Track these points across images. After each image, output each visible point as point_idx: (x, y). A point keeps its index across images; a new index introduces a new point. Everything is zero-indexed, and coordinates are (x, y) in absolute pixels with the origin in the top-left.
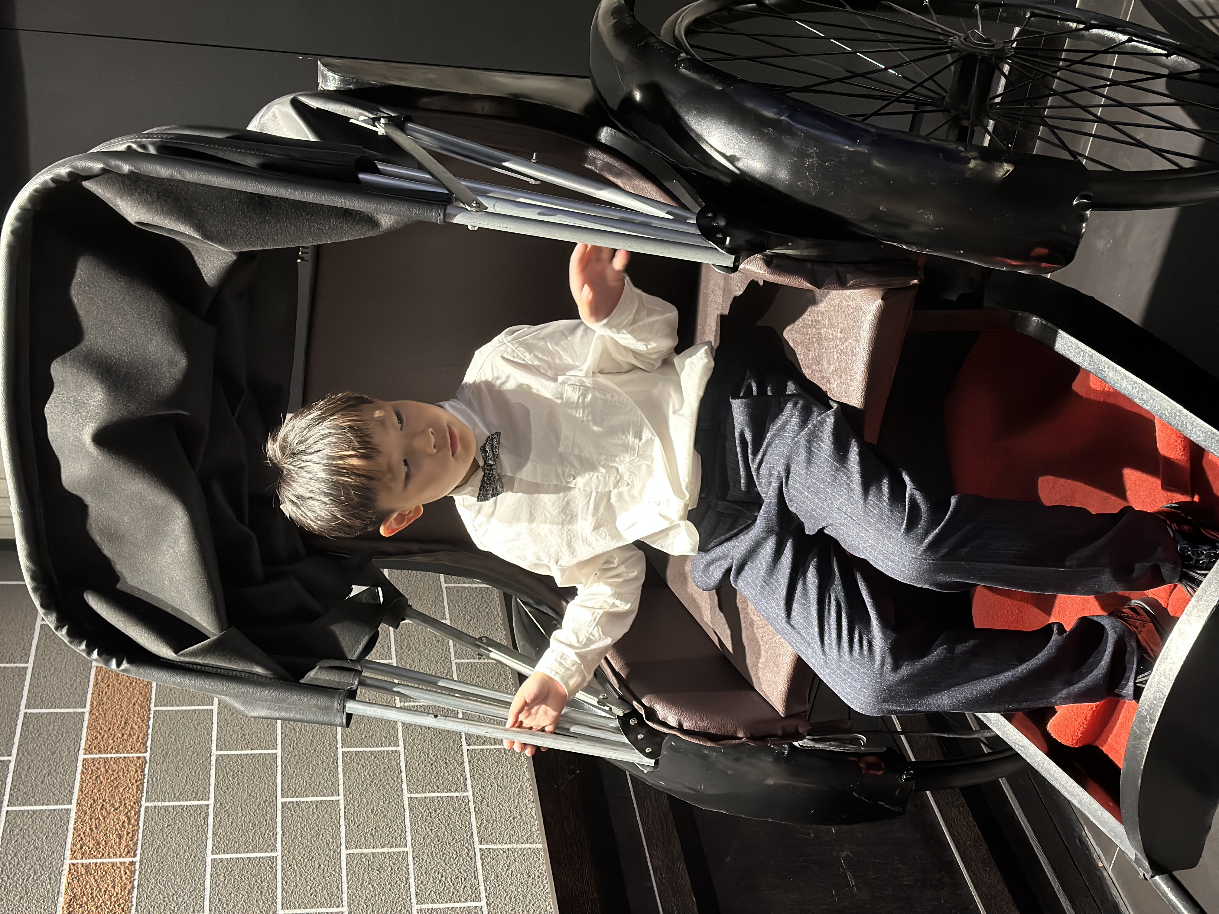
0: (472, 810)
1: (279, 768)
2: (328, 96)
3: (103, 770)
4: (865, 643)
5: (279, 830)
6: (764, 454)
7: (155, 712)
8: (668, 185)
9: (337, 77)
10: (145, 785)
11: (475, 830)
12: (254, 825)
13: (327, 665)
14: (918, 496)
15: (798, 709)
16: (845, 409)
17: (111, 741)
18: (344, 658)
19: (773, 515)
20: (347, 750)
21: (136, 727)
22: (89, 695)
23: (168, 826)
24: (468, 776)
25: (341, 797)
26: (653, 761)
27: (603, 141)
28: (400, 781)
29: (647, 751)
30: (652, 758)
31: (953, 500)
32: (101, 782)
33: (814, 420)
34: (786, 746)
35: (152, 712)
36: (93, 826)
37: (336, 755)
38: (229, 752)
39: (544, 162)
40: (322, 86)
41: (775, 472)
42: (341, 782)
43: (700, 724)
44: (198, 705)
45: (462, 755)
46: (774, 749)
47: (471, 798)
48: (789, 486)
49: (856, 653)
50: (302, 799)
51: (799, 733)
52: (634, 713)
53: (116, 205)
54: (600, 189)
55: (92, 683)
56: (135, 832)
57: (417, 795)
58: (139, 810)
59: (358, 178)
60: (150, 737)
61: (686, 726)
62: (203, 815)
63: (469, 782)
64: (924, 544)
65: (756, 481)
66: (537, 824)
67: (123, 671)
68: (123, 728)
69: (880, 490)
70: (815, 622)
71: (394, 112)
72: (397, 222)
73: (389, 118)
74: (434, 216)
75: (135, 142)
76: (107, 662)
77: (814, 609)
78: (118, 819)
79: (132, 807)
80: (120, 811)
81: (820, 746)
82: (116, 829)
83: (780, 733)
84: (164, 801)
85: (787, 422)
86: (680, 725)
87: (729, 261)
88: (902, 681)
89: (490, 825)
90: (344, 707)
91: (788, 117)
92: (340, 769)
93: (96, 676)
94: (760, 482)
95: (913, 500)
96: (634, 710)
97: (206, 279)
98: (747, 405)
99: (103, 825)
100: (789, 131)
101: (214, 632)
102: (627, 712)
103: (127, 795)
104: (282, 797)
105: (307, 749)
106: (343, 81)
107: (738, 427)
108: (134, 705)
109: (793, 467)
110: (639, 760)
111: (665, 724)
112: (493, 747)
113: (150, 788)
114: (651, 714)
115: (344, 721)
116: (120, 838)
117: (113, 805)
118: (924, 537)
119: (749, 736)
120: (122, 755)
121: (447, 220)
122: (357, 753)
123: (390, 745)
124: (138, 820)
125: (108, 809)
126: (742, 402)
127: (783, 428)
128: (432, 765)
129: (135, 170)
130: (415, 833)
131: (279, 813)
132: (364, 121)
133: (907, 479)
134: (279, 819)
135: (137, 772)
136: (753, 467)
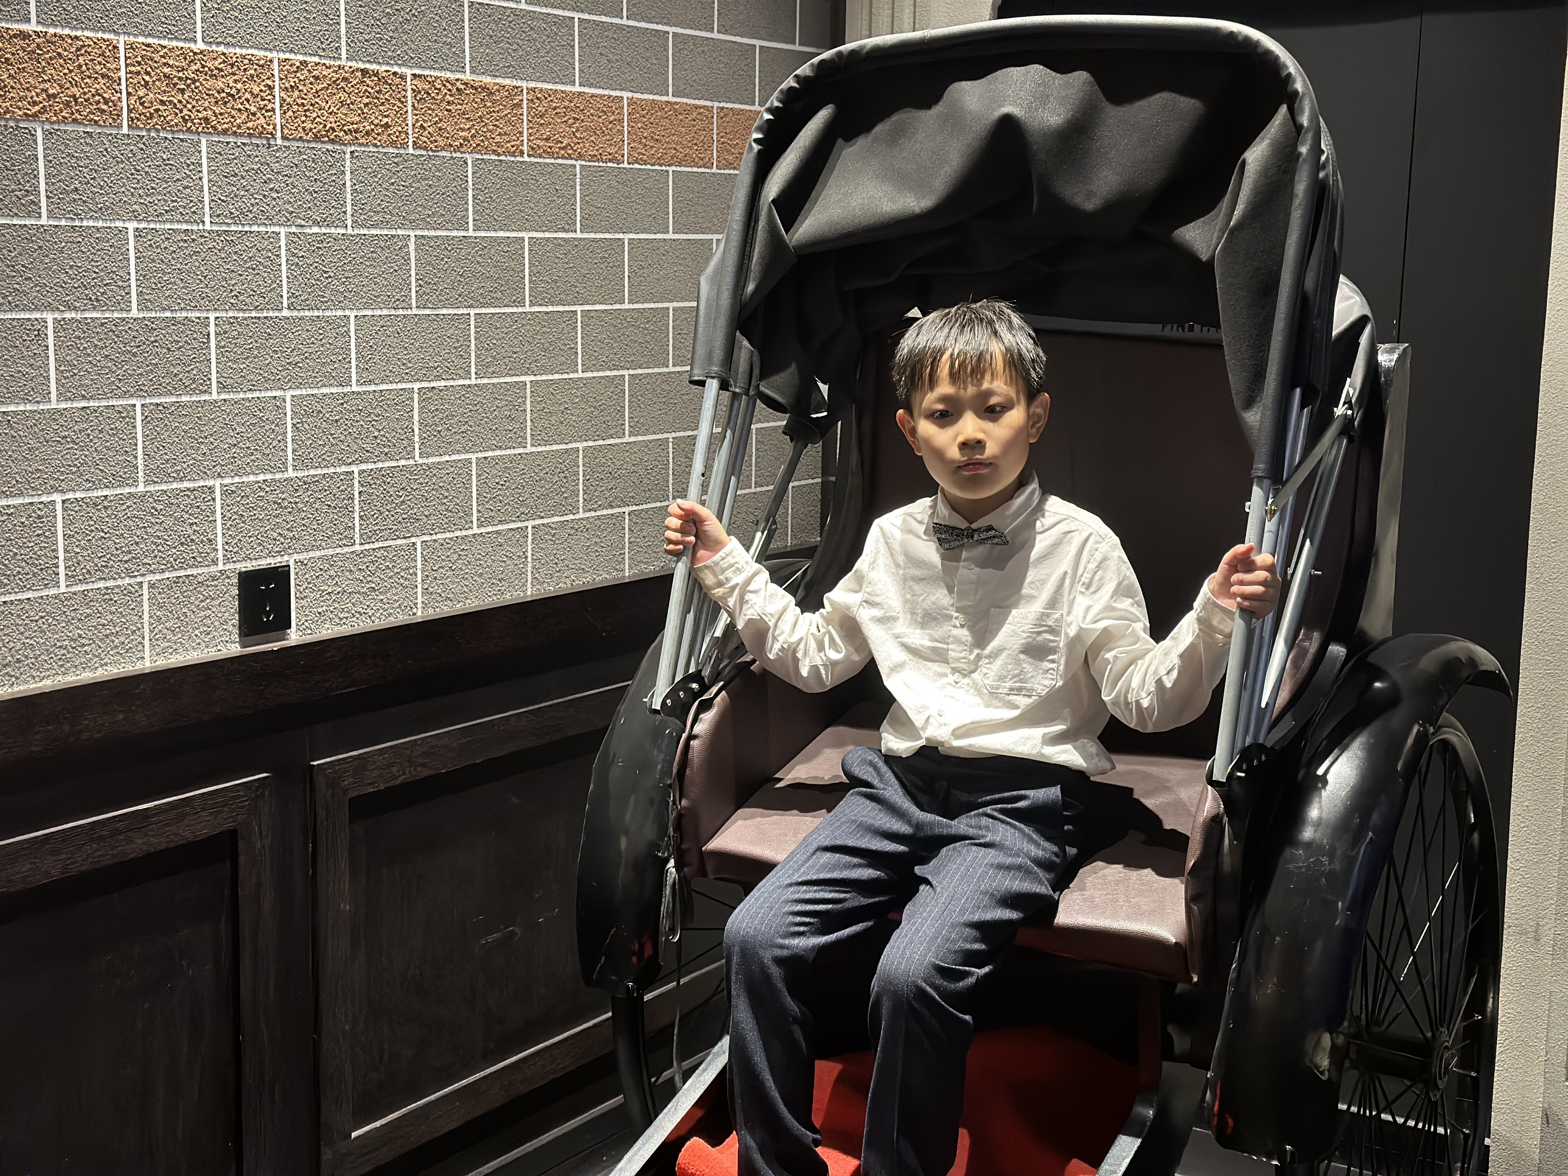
0: (565, 518)
1: (609, 307)
2: (1372, 354)
3: (612, 118)
4: (802, 929)
5: (550, 309)
6: (1003, 822)
7: (667, 171)
8: (1288, 715)
9: (1393, 364)
10: (596, 164)
11: (545, 521)
12: (556, 281)
13: (755, 359)
14: (971, 980)
15: (710, 867)
16: (1052, 907)
17: (639, 125)
18: (763, 376)
19: (937, 831)
20: (627, 379)
21: (653, 152)
22: (684, 100)
23: (557, 190)
24: (598, 513)
25: (580, 375)
26: (659, 708)
27: (1330, 647)
28: (596, 438)
29: (668, 701)
30: (661, 707)
31: (967, 1017)
32: (600, 117)
33: (1041, 874)
34: (666, 855)
35: (668, 168)
36: (558, 110)
37: (622, 368)
38: (626, 252)
39: (1312, 585)
40: (1382, 347)
41: (984, 832)
42: (595, 374)
43: (696, 760)
44: (674, 217)
45: (619, 506)
46: (663, 840)
47: (577, 516)
48: (969, 847)
49: (791, 919)
50: (579, 332)
51: (682, 869)
52: (704, 688)
53: (1263, 139)
54: (1286, 642)
55: (697, 102)
56: (552, 155)
57: (581, 456)
58: (572, 159)
59: (1297, 387)
60: (643, 167)
61: (694, 743)
62: (567, 227)
63: (593, 514)
64: (924, 985)
65: (973, 813)
66: (552, 588)
67: (750, 146)
68: (652, 137)
69: (976, 940)
70: (822, 876)
71: (1359, 424)
72: (1251, 428)
73: (1352, 419)
74: (1260, 467)
75: (1328, 156)
76: (759, 129)
77: (836, 875)
78: (564, 137)
79: (576, 151)
80: (572, 138)
81: (668, 891)
82: (555, 135)
83: (684, 846)
84: (581, 185)
85: (1038, 845)
86: (695, 737)
87: (1219, 775)
88: (763, 969)
89: (550, 537)
90: (713, 378)
91: (1371, 838)
92: (608, 373)
93: (704, 107)
94: (971, 817)
95: (968, 974)
96: (709, 688)
97: (1181, 229)
98: (1054, 803)
99: (559, 121)
100: (1356, 841)
101: (794, 240)
102: (706, 680)
103: (587, 145)
104: (582, 311)
105: (628, 336)
106: (1389, 371)
107: (1031, 793)
108: (675, 149)
109: (992, 852)
110: (659, 692)
111: (695, 720)
112: (627, 540)
113: (594, 169)
114: (706, 706)
115: (696, 378)
116: (547, 139)
117: (577, 130)
118: (932, 986)
119: (683, 812)
120: (626, 138)
121: (1255, 480)
122: (623, 391)
123: (630, 427)
124: (563, 157)
125: (575, 126)
126: (1058, 797)
127: (1031, 840)
128: (610, 473)
129: (1301, 159)
130: (544, 456)
131: (567, 308)
132: (1348, 392)
133: (986, 969)
134: (561, 308)
135: (610, 154)
136: (988, 810)
